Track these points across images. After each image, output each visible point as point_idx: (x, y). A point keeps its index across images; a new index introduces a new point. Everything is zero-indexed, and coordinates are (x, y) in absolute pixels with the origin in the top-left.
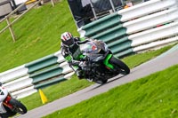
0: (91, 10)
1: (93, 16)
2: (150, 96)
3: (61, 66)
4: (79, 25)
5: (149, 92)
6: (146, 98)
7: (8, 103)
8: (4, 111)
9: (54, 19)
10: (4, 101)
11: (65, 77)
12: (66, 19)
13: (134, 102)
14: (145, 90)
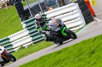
0: (29, 12)
1: (30, 15)
2: (63, 60)
3: (11, 44)
4: (22, 20)
5: (62, 58)
6: (60, 62)
7: (5, 55)
8: (2, 60)
9: (8, 17)
10: (2, 54)
11: (14, 50)
12: (14, 17)
13: (54, 64)
14: (60, 58)
